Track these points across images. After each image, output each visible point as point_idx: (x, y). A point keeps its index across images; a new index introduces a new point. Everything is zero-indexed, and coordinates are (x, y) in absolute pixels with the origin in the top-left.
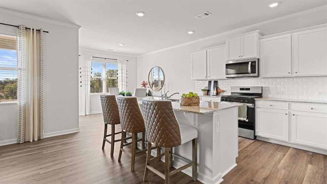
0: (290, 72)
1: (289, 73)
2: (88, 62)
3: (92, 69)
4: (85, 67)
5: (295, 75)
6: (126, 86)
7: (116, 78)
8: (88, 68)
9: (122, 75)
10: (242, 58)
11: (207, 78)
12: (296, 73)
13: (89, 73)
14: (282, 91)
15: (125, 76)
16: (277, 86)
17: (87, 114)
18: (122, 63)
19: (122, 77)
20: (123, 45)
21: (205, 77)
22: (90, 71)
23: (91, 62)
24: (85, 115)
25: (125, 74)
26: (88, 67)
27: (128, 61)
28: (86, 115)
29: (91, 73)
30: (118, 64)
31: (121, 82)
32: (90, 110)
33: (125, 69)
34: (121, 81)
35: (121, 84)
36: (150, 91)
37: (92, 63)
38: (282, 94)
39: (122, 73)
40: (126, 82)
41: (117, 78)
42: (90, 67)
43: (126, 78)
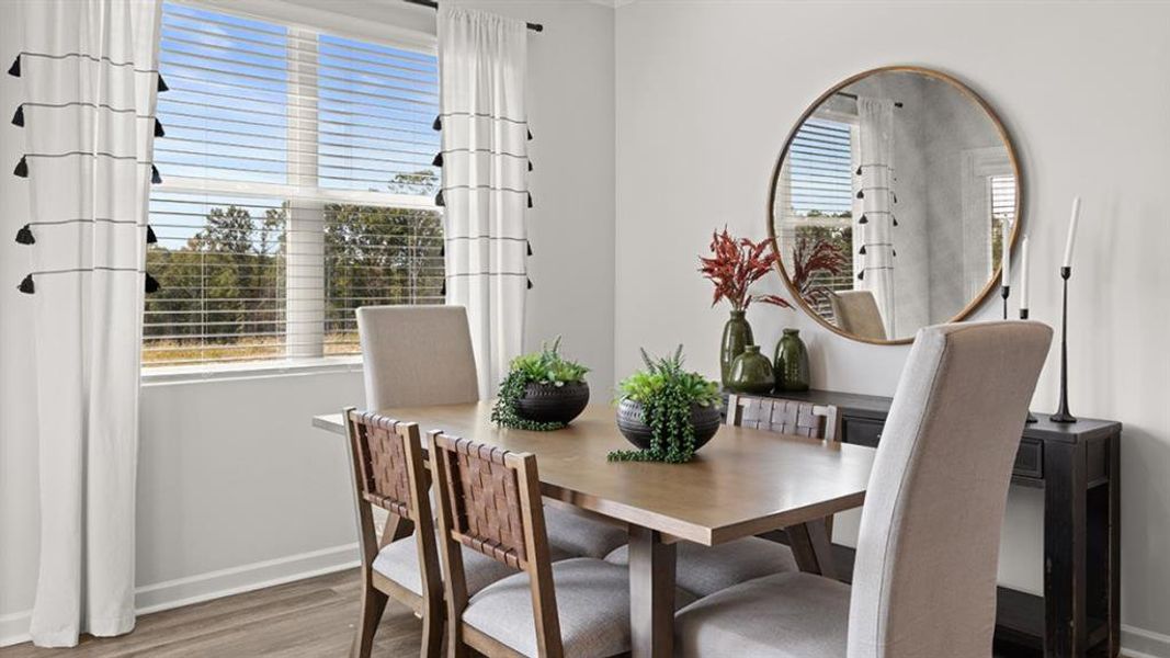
3: (162, 87)
4: (74, 57)
6: (518, 284)
8: (117, 73)
9: (485, 169)
13: (131, 132)
15: (516, 184)
17: (96, 630)
18: (485, 42)
19: (485, 187)
22: (143, 108)
24: (70, 640)
25: (516, 166)
26: (118, 55)
27: (539, 28)
28: (85, 636)
29: (159, 131)
30: (447, 59)
31: (475, 247)
32: (144, 568)
33: (513, 114)
34: (472, 231)
35: (475, 266)
36: (800, 345)
39: (485, 150)
40: (519, 248)
42: (143, 61)
43: (518, 200)
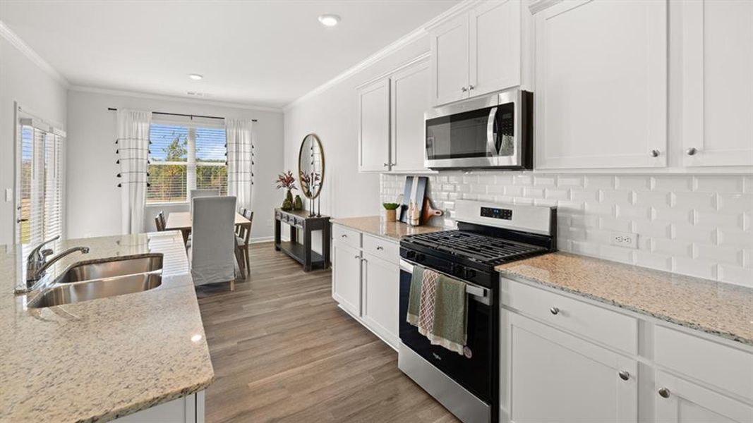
0: (661, 148)
1: (656, 155)
2: (140, 125)
3: (150, 143)
4: (130, 138)
5: (685, 164)
7: (224, 164)
8: (140, 141)
9: (238, 155)
10: (473, 93)
11: (390, 169)
12: (692, 152)
13: (143, 153)
14: (635, 230)
15: (248, 159)
16: (614, 209)
18: (239, 125)
19: (237, 160)
20: (200, 78)
21: (385, 165)
22: (145, 147)
23: (147, 125)
25: (248, 155)
26: (140, 138)
27: (256, 121)
30: (228, 130)
33: (247, 142)
34: (234, 171)
36: (300, 199)
37: (150, 126)
38: (634, 244)
39: (238, 152)
40: (249, 174)
41: (226, 164)
42: (146, 138)
43: (249, 163)
